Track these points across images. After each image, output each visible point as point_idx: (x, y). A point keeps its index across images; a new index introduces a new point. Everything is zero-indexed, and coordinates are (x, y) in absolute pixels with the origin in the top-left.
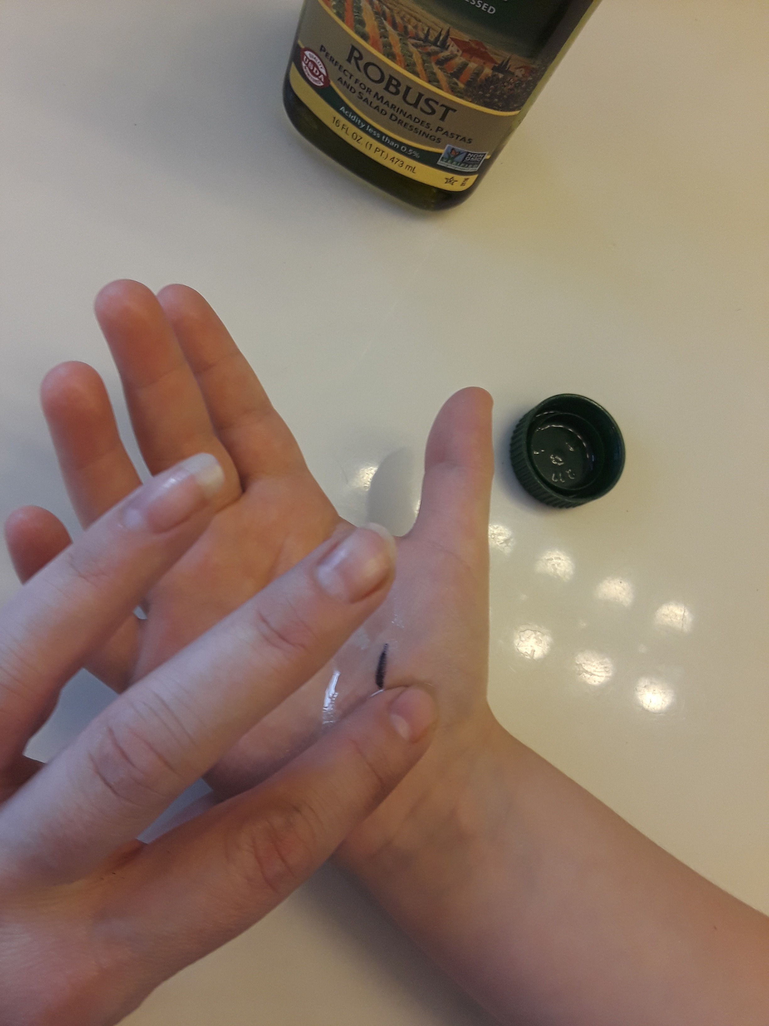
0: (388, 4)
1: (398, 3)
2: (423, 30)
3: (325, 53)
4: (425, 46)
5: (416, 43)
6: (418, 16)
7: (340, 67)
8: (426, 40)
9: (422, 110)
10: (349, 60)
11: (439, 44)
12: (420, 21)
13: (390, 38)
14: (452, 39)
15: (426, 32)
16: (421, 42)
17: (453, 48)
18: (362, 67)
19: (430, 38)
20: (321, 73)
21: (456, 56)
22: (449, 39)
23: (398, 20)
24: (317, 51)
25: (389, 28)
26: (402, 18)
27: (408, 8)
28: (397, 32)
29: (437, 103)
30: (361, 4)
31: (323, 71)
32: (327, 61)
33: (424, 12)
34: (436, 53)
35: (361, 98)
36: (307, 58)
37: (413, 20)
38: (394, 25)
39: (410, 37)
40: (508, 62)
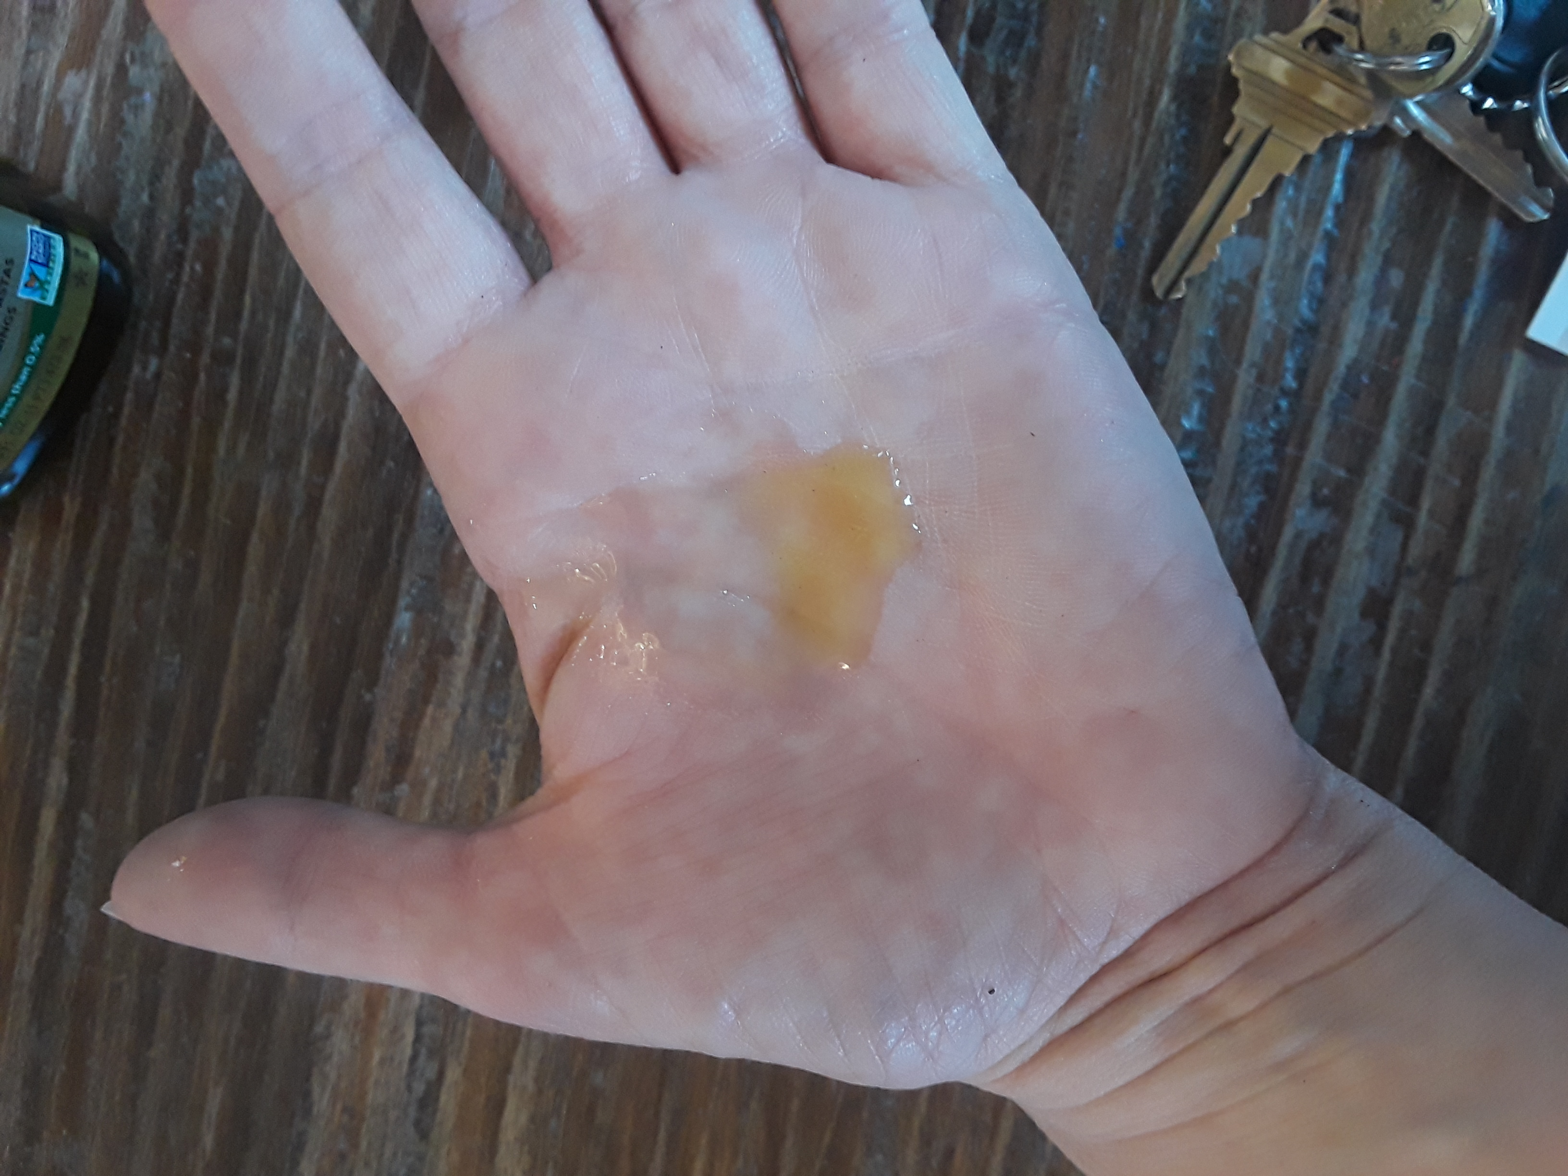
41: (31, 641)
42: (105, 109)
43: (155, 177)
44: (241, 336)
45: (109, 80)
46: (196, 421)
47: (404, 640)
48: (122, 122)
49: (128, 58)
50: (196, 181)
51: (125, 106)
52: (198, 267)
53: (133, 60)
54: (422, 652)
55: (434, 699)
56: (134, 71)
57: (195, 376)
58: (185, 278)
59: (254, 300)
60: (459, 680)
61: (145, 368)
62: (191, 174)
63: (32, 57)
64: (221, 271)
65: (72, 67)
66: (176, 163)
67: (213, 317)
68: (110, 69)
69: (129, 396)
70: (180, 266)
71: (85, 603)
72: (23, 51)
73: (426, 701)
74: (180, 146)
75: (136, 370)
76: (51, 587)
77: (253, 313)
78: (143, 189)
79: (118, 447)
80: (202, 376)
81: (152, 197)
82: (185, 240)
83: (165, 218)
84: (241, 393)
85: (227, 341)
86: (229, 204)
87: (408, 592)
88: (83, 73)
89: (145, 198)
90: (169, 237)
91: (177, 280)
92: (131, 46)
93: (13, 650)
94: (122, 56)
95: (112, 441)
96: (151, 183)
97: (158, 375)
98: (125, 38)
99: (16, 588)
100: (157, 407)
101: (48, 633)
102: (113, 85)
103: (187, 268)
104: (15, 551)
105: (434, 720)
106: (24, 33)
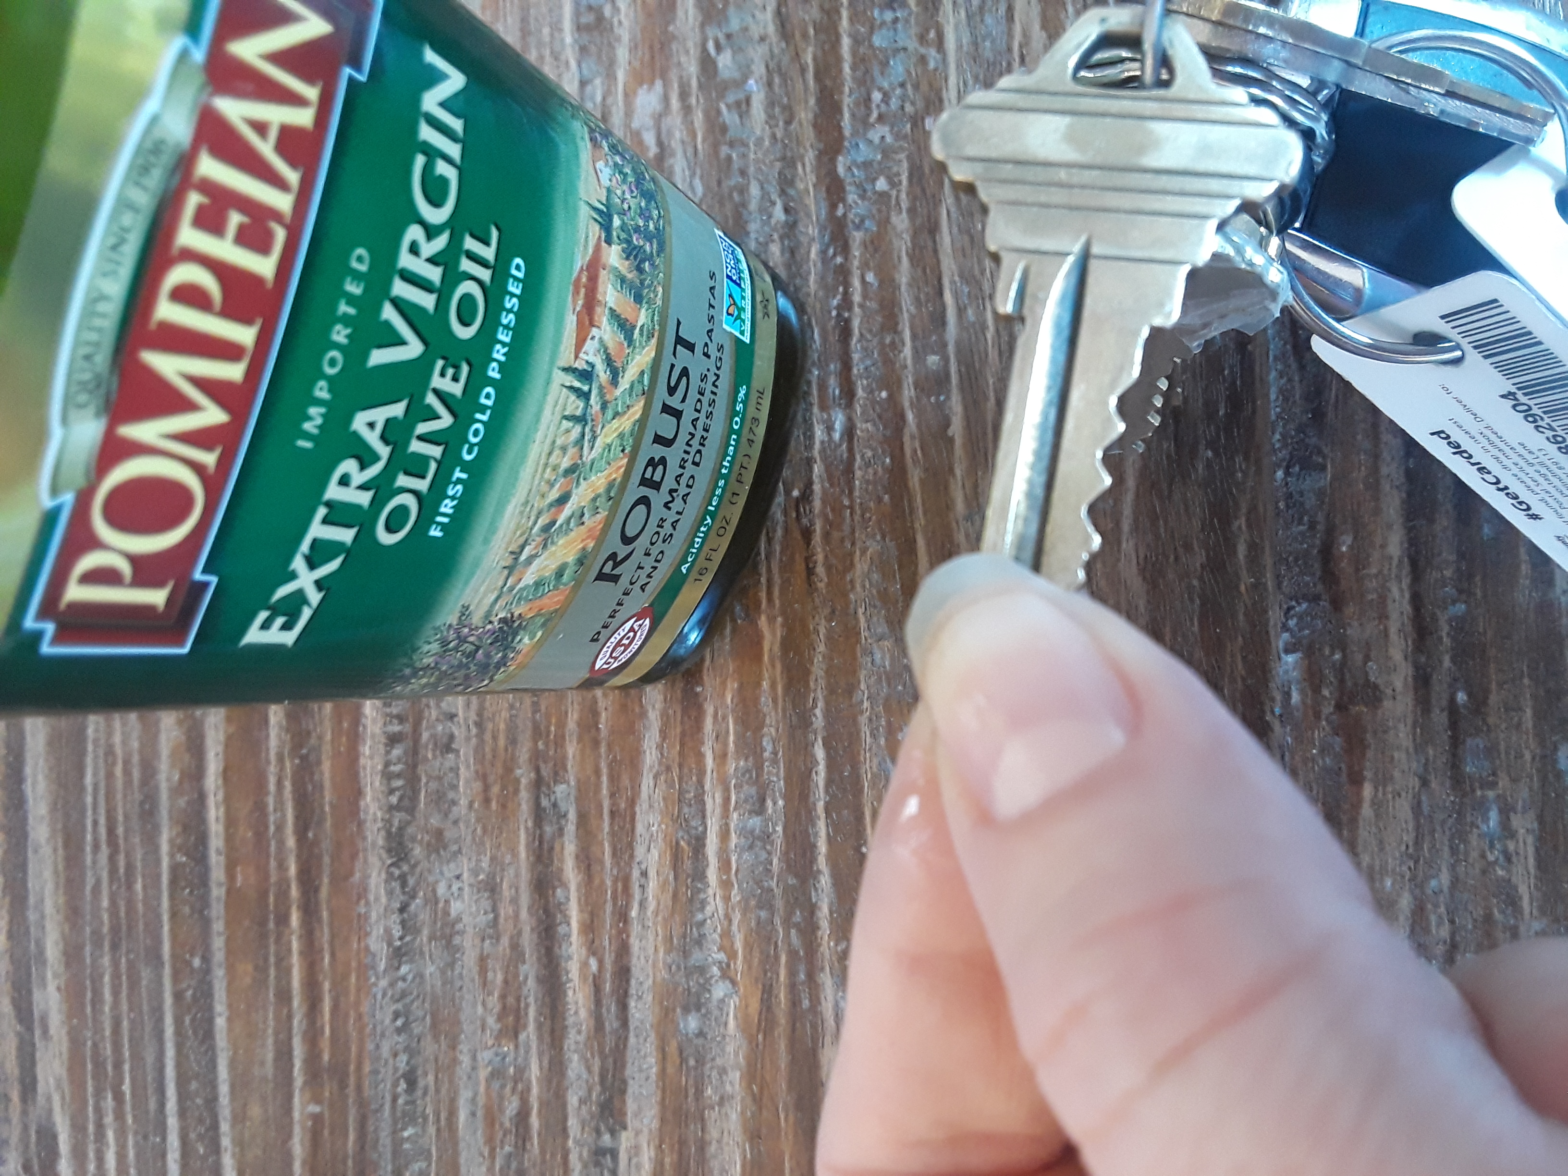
0: (530, 523)
1: (527, 502)
2: (568, 431)
3: (603, 631)
4: (592, 420)
5: (589, 441)
6: (546, 448)
7: (626, 594)
8: (581, 420)
9: (683, 401)
10: (615, 579)
11: (586, 388)
12: (554, 442)
13: (583, 504)
14: (576, 357)
15: (571, 424)
16: (587, 430)
17: (591, 353)
18: (629, 548)
19: (578, 413)
20: (632, 629)
21: (601, 340)
22: (576, 365)
23: (554, 494)
24: (598, 645)
25: (568, 509)
26: (551, 485)
27: (534, 477)
28: (574, 491)
29: (673, 366)
30: (531, 582)
31: (628, 626)
32: (615, 622)
33: (539, 436)
34: (601, 387)
35: (671, 535)
36: (605, 663)
37: (553, 459)
38: (563, 500)
39: (581, 456)
40: (595, 209)
41: (755, 822)
42: (699, 118)
43: (786, 183)
44: (951, 349)
45: (694, 83)
46: (915, 477)
47: (1295, 697)
48: (724, 129)
49: (711, 46)
50: (841, 170)
51: (723, 107)
52: (870, 277)
53: (718, 47)
54: (1328, 709)
55: (1368, 774)
56: (725, 61)
57: (902, 417)
58: (857, 298)
59: (956, 295)
60: (1403, 736)
61: (830, 429)
62: (833, 161)
63: (589, 88)
64: (904, 274)
65: (641, 84)
66: (810, 156)
67: (907, 335)
68: (692, 69)
69: (817, 469)
70: (847, 285)
71: (820, 753)
72: (576, 84)
73: (1356, 780)
74: (809, 134)
75: (819, 433)
76: (767, 743)
77: (961, 311)
78: (773, 203)
79: (817, 538)
80: (910, 416)
81: (787, 210)
82: (845, 249)
83: (813, 231)
84: (967, 419)
85: (933, 360)
86: (894, 183)
87: (1285, 628)
88: (659, 85)
89: (779, 214)
90: (823, 252)
91: (847, 303)
92: (712, 32)
93: (734, 839)
94: (704, 50)
95: (807, 534)
96: (783, 193)
97: (849, 432)
98: (703, 25)
99: (721, 758)
100: (858, 474)
101: (776, 806)
102: (700, 86)
103: (856, 283)
104: (710, 710)
105: (1376, 804)
106: (573, 64)
